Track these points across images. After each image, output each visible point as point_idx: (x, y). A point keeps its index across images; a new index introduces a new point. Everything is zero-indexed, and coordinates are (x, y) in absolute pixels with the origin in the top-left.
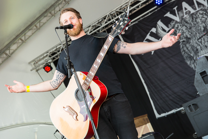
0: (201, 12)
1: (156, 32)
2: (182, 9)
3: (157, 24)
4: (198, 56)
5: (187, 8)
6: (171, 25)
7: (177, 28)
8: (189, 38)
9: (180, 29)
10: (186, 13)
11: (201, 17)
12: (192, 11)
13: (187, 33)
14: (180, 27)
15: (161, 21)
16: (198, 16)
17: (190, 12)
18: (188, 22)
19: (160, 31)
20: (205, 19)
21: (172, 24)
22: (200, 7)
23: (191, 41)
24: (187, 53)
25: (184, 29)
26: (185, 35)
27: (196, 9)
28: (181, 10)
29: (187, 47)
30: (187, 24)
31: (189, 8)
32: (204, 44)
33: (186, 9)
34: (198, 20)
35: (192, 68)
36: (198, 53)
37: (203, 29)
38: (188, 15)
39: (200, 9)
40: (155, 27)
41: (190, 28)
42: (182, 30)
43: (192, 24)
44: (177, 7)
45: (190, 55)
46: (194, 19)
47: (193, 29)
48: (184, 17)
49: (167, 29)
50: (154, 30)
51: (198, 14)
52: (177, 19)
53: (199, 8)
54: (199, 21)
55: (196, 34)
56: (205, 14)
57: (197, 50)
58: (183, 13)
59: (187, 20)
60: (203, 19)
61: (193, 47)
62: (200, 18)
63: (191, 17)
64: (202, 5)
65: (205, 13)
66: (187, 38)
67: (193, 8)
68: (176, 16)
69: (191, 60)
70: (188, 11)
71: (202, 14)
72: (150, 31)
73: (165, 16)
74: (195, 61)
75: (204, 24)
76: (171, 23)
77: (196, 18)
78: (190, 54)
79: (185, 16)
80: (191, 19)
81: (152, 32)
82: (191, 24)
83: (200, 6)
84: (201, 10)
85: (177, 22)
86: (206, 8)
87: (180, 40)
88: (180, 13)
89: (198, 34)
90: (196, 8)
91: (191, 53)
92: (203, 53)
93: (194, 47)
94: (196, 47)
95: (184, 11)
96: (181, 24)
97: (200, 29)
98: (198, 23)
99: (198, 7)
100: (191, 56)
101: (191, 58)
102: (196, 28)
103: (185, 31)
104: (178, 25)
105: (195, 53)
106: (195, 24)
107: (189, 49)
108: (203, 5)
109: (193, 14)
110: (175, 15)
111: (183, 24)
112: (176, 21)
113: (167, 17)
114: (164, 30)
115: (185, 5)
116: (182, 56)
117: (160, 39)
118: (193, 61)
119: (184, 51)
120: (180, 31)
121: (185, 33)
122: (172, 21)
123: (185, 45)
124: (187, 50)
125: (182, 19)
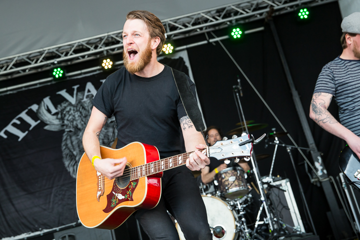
1: (37, 110)
2: (84, 90)
3: (42, 100)
5: (91, 90)
6: (61, 106)
7: (68, 112)
8: (80, 130)
9: (72, 114)
10: (87, 97)
13: (79, 121)
14: (72, 112)
15: (50, 99)
17: (93, 96)
18: (87, 108)
19: (43, 110)
21: (64, 105)
23: (81, 134)
24: (69, 149)
25: (77, 116)
26: (75, 123)
28: (83, 92)
29: (71, 140)
30: (83, 109)
31: (94, 92)
33: (89, 91)
35: (69, 172)
38: (88, 99)
40: (39, 103)
41: (86, 117)
42: (74, 116)
44: (78, 86)
45: (72, 152)
48: (83, 101)
49: (54, 111)
50: (34, 107)
52: (73, 100)
58: (84, 95)
59: (85, 105)
66: (76, 128)
68: (73, 97)
69: (71, 161)
70: (91, 94)
72: (29, 108)
73: (58, 93)
74: (76, 162)
76: (62, 104)
78: (72, 150)
79: (85, 99)
81: (31, 109)
85: (70, 104)
87: (66, 128)
88: (79, 94)
91: (74, 150)
95: (86, 94)
96: (75, 108)
100: (73, 155)
101: (72, 157)
103: (77, 118)
104: (70, 109)
107: (74, 143)
110: (72, 95)
111: (78, 108)
113: (60, 95)
114: (49, 111)
115: (90, 86)
116: (61, 152)
117: (39, 122)
118: (73, 163)
119: (66, 145)
120: (71, 117)
121: (76, 121)
122: (65, 102)
123: (71, 137)
124: (70, 145)
125: (79, 103)
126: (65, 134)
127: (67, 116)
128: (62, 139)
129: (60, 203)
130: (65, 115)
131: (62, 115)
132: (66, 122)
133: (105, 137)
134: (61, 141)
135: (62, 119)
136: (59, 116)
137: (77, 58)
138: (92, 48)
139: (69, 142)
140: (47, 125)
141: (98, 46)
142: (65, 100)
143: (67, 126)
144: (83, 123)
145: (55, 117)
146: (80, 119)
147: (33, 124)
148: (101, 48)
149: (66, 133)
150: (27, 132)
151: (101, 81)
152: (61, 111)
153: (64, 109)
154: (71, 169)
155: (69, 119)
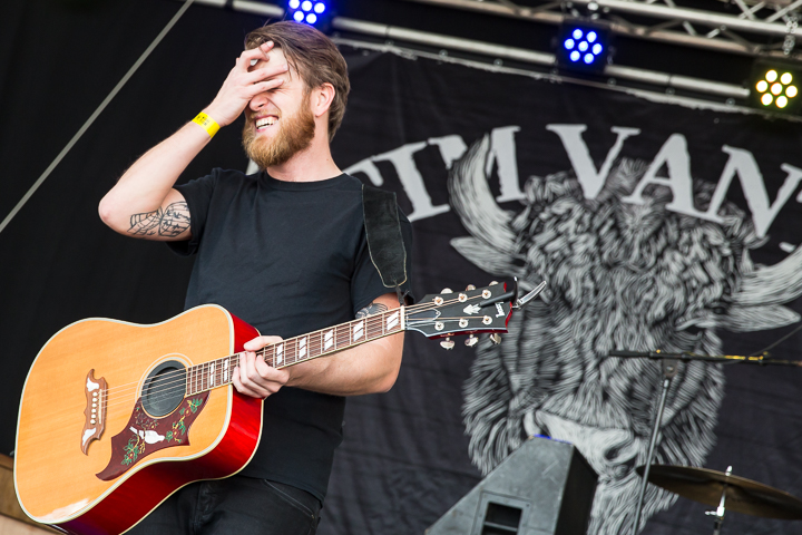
0: (715, 237)
1: (455, 162)
2: (650, 159)
3: (490, 133)
4: (539, 408)
5: (672, 172)
6: (543, 183)
7: (559, 219)
8: (568, 305)
9: (566, 232)
10: (649, 191)
11: (697, 258)
12: (683, 203)
13: (579, 273)
14: (571, 224)
15: (516, 135)
16: (690, 243)
17: (670, 197)
18: (627, 233)
19: (476, 173)
20: (705, 279)
21: (554, 185)
22: (728, 213)
23: (566, 322)
24: (501, 356)
25: (580, 249)
26: (563, 271)
27: (706, 210)
28: (640, 163)
29: (523, 330)
30: (613, 234)
31: (681, 182)
32: (610, 376)
33: (664, 171)
34: (674, 262)
36: (551, 393)
37: (658, 310)
38: (650, 201)
39: (720, 220)
40: (471, 140)
41: (610, 266)
42: (570, 245)
43: (636, 253)
44: (635, 132)
45: (508, 374)
46: (662, 241)
47: (620, 280)
48: (626, 199)
49: (510, 191)
50: (451, 147)
51: (696, 236)
52: (592, 182)
53: (718, 213)
54: (675, 268)
55: (614, 308)
56: (724, 259)
57: (558, 377)
58: (639, 179)
59: (629, 221)
60: (699, 273)
61: (550, 350)
62: (688, 260)
63: (657, 224)
64: (742, 213)
65: (727, 252)
67: (696, 192)
68: (598, 169)
69: (491, 402)
70: (669, 188)
71: (710, 249)
72: (432, 141)
73: (551, 127)
74: (505, 414)
75: (679, 296)
76: (550, 177)
77: (673, 246)
78: (512, 368)
79: (636, 198)
80: (649, 231)
81: (436, 148)
82: (629, 250)
83: (732, 206)
84: (723, 228)
85: (577, 193)
86: (749, 239)
87: (525, 280)
89: (618, 315)
90: (708, 202)
91: (518, 369)
92: (571, 408)
93: (556, 354)
94: (562, 364)
95: (650, 177)
96: (587, 217)
97: (649, 304)
98: (658, 272)
99: (723, 205)
100: (509, 384)
101: (500, 390)
103: (577, 259)
104: (570, 212)
105: (536, 382)
106: (643, 266)
107: (527, 345)
109: (675, 217)
110: (598, 158)
112: (580, 188)
113: (556, 140)
114: (494, 184)
115: (675, 151)
117: (445, 208)
118: (495, 410)
120: (557, 244)
122: (561, 175)
123: (525, 317)
124: (510, 345)
125: (610, 201)
127: (548, 233)
129: (389, 521)
130: (541, 228)
131: (530, 219)
132: (533, 255)
133: (643, 373)
135: (526, 237)
136: (521, 220)
137: (678, 26)
138: (749, 12)
139: (513, 332)
140: (466, 233)
141: (773, 12)
142: (563, 165)
143: (531, 270)
144: (590, 286)
145: (505, 216)
146: (586, 268)
147: (423, 207)
148: (780, 21)
151: (726, 149)
152: (537, 202)
153: (547, 203)
154: (477, 431)
155: (550, 247)
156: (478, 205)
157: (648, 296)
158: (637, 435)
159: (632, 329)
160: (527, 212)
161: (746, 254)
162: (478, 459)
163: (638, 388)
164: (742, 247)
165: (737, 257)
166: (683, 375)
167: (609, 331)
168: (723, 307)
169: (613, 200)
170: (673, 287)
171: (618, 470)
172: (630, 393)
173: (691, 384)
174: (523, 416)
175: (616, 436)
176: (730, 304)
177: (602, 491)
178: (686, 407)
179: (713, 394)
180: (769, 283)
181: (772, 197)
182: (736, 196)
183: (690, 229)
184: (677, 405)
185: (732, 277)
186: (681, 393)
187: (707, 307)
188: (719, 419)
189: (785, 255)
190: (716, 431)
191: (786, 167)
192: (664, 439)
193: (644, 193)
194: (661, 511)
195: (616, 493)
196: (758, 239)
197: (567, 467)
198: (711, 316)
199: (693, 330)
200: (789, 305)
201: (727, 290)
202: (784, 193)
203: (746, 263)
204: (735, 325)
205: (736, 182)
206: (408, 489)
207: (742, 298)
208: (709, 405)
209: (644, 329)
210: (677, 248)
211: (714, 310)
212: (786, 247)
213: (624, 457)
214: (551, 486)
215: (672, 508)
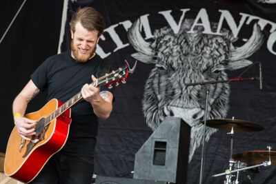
0: (220, 40)
1: (129, 29)
2: (195, 18)
3: (139, 17)
4: (168, 105)
5: (202, 19)
6: (160, 31)
7: (167, 42)
8: (174, 69)
9: (170, 46)
10: (196, 28)
11: (215, 48)
12: (208, 31)
13: (176, 58)
14: (171, 43)
15: (148, 17)
16: (212, 43)
17: (203, 29)
18: (190, 43)
20: (219, 54)
21: (163, 31)
22: (223, 32)
23: (174, 75)
24: (153, 90)
25: (175, 51)
26: (170, 59)
27: (216, 32)
28: (192, 20)
29: (159, 80)
30: (186, 44)
31: (206, 24)
32: (191, 91)
33: (200, 21)
34: (207, 50)
35: (146, 118)
36: (172, 99)
37: (204, 67)
38: (197, 31)
39: (221, 34)
40: (134, 20)
41: (186, 55)
42: (172, 50)
43: (194, 49)
44: (188, 10)
45: (156, 95)
46: (203, 44)
47: (190, 59)
49: (149, 35)
50: (127, 24)
51: (214, 41)
52: (176, 28)
53: (220, 32)
54: (208, 52)
55: (189, 68)
56: (224, 47)
57: (173, 94)
58: (192, 25)
60: (216, 53)
61: (169, 85)
62: (212, 49)
63: (200, 38)
64: (228, 31)
65: (225, 44)
66: (170, 66)
67: (212, 26)
68: (178, 24)
69: (152, 105)
70: (202, 26)
71: (219, 44)
72: (120, 23)
73: (160, 13)
74: (157, 109)
75: (211, 61)
76: (162, 29)
77: (206, 45)
78: (157, 93)
79: (192, 31)
80: (197, 42)
81: (122, 25)
82: (191, 49)
83: (224, 29)
84: (222, 37)
85: (172, 33)
87: (158, 63)
88: (186, 21)
89: (191, 70)
90: (216, 29)
91: (159, 93)
92: (179, 103)
93: (172, 86)
94: (174, 89)
95: (195, 24)
96: (176, 40)
97: (201, 65)
98: (202, 54)
99: (221, 29)
100: (157, 99)
101: (154, 101)
102: (194, 60)
103: (174, 54)
104: (170, 39)
105: (166, 96)
106: (197, 53)
107: (161, 85)
108: (230, 32)
109: (206, 35)
110: (177, 20)
111: (179, 41)
112: (172, 31)
113: (162, 16)
114: (143, 34)
115: (203, 14)
116: (143, 91)
117: (128, 45)
118: (153, 108)
119: (152, 84)
120: (167, 50)
121: (173, 56)
122: (165, 27)
123: (160, 76)
124: (156, 85)
125: (183, 33)
126: (153, 70)
127: (164, 47)
128: (148, 75)
129: (122, 150)
130: (161, 46)
131: (157, 44)
132: (160, 55)
133: (202, 88)
134: (147, 78)
135: (156, 50)
136: (154, 45)
139: (156, 81)
140: (136, 52)
142: (166, 24)
143: (160, 60)
144: (180, 62)
145: (148, 44)
146: (178, 57)
147: (120, 45)
149: (156, 69)
150: (110, 53)
151: (220, 11)
152: (158, 38)
153: (162, 37)
154: (148, 115)
155: (164, 52)
156: (139, 42)
157: (200, 63)
158: (202, 109)
159: (196, 74)
160: (155, 42)
161: (231, 44)
162: (150, 125)
163: (201, 93)
164: (230, 42)
165: (228, 45)
166: (216, 87)
167: (188, 76)
168: (226, 63)
169: (184, 33)
170: (208, 59)
171: (198, 122)
172: (198, 96)
173: (219, 90)
174: (163, 109)
175: (196, 110)
176: (228, 61)
177: (193, 130)
178: (218, 98)
179: (226, 92)
180: (240, 52)
181: (238, 24)
182: (225, 25)
183: (211, 39)
184: (215, 97)
185: (228, 52)
186: (216, 93)
187: (221, 63)
188: (230, 100)
189: (245, 43)
190: (229, 104)
191: (241, 14)
192: (212, 109)
193: (194, 29)
194: (215, 133)
195: (198, 129)
196: (235, 39)
197: (179, 126)
198: (222, 66)
199: (217, 72)
200: (248, 59)
201: (227, 57)
202: (242, 22)
203: (232, 47)
204: (231, 68)
205: (225, 21)
206: (128, 138)
207: (232, 59)
208: (226, 96)
209: (200, 74)
210: (208, 45)
211: (223, 64)
212: (245, 40)
213: (199, 117)
214: (175, 133)
215: (218, 132)
